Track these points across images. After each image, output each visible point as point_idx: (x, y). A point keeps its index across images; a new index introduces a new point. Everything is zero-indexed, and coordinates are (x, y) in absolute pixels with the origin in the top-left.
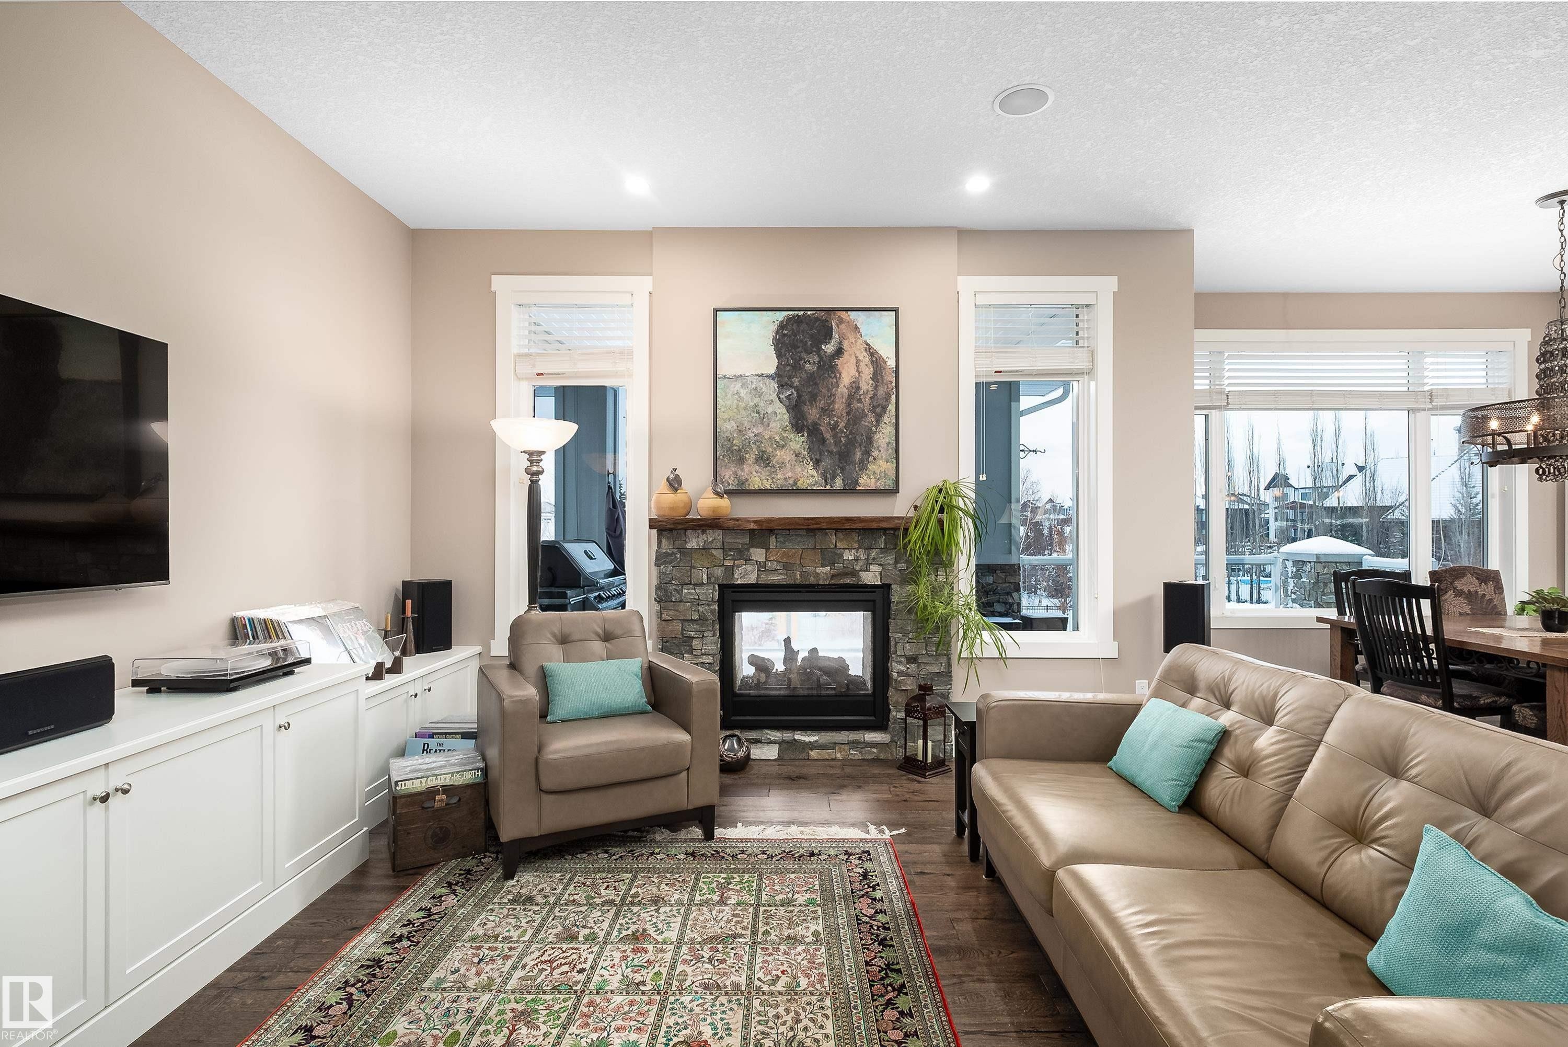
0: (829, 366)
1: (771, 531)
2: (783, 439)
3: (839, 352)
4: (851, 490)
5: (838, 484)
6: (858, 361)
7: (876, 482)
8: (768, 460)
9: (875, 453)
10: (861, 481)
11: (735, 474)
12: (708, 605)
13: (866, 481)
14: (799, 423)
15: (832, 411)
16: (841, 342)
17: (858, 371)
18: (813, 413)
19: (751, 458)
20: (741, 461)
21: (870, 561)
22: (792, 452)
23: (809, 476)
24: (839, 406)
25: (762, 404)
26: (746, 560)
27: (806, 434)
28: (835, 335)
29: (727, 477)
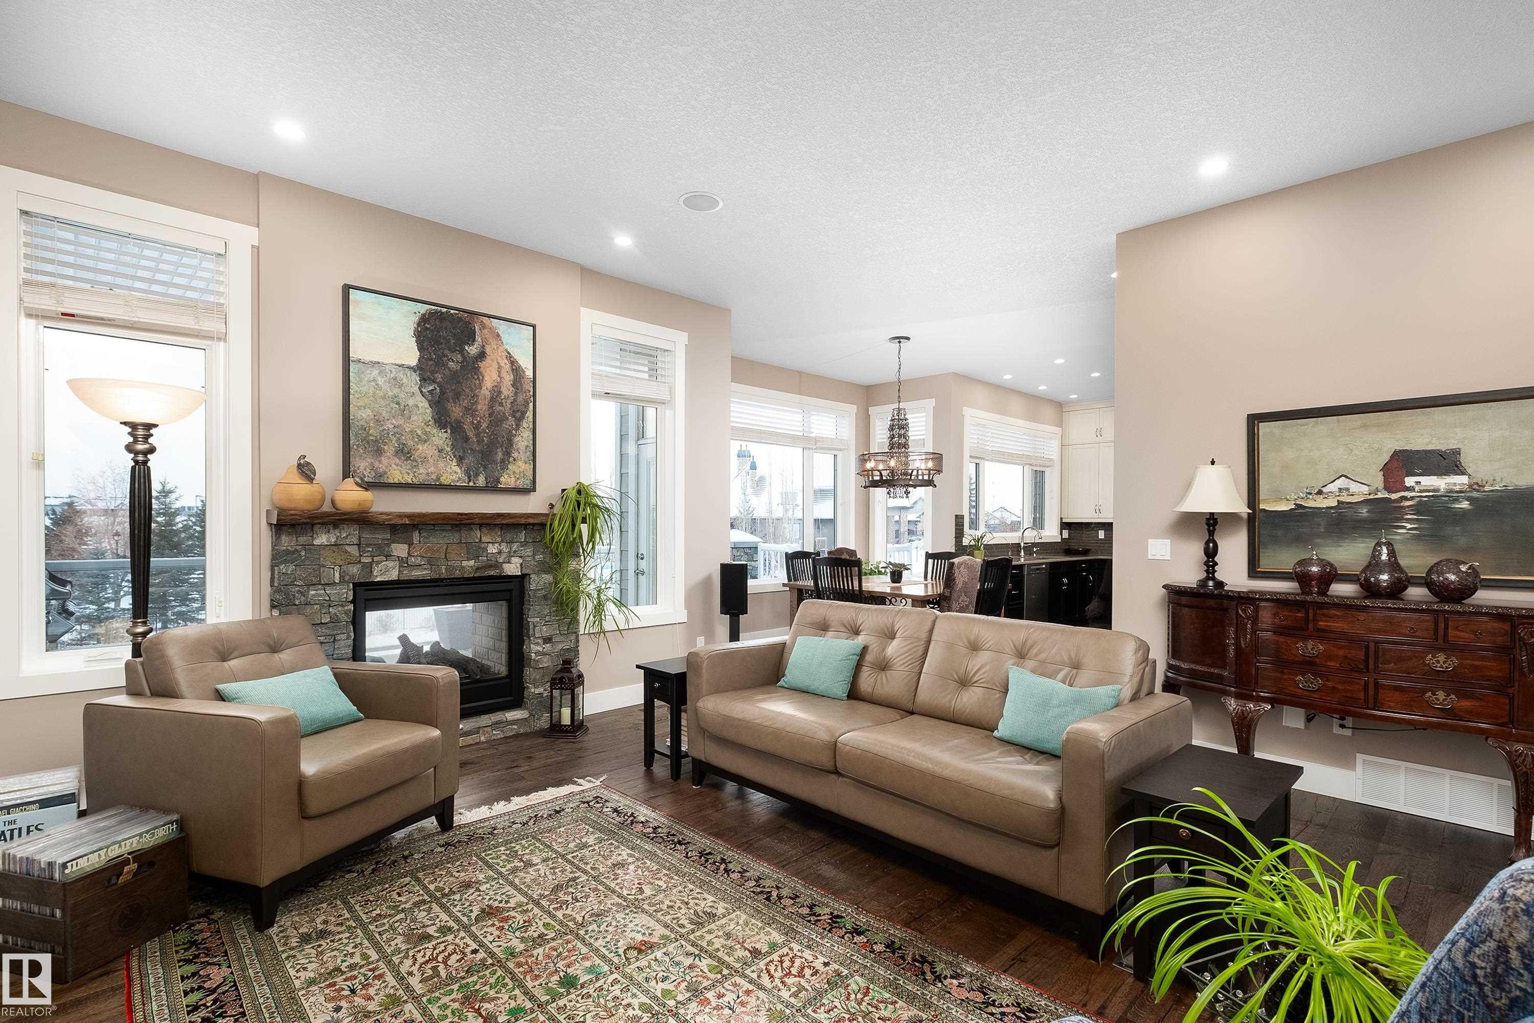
0: (472, 366)
1: (415, 526)
2: (426, 433)
3: (482, 355)
4: (493, 488)
5: (481, 481)
6: (500, 367)
7: (516, 481)
8: (408, 453)
9: (515, 455)
10: (502, 479)
11: (372, 465)
12: (342, 606)
13: (507, 480)
14: (441, 420)
15: (477, 411)
16: (484, 346)
17: (499, 376)
18: (456, 411)
19: (390, 449)
20: (379, 452)
21: (512, 554)
22: (434, 448)
23: (453, 472)
24: (482, 407)
25: (402, 396)
26: (386, 556)
27: (449, 431)
28: (478, 339)
29: (362, 468)
